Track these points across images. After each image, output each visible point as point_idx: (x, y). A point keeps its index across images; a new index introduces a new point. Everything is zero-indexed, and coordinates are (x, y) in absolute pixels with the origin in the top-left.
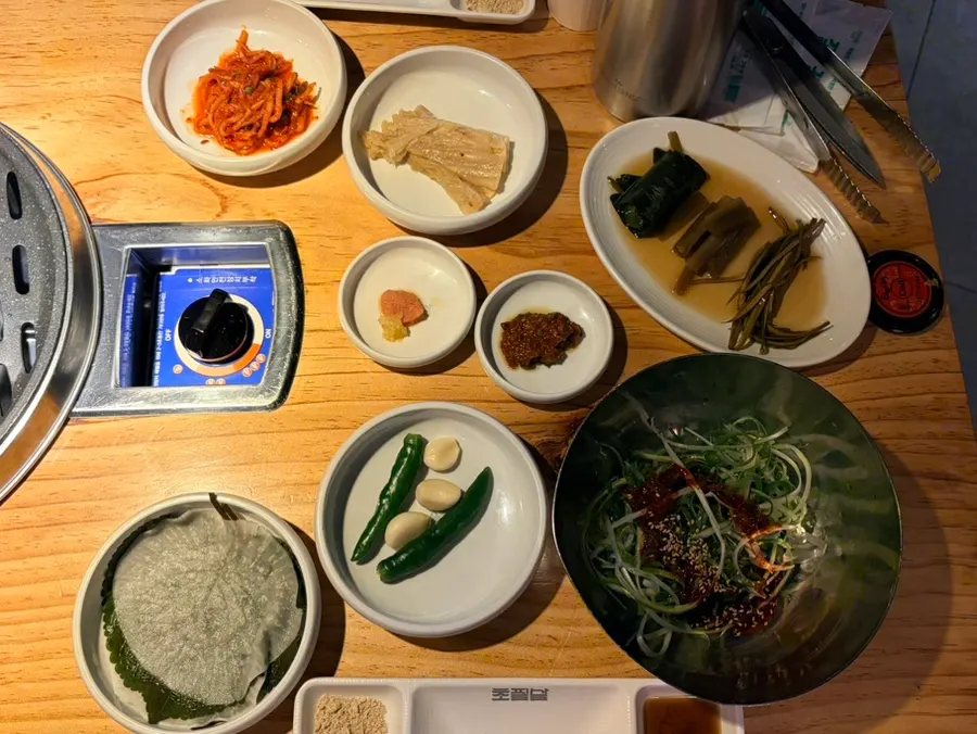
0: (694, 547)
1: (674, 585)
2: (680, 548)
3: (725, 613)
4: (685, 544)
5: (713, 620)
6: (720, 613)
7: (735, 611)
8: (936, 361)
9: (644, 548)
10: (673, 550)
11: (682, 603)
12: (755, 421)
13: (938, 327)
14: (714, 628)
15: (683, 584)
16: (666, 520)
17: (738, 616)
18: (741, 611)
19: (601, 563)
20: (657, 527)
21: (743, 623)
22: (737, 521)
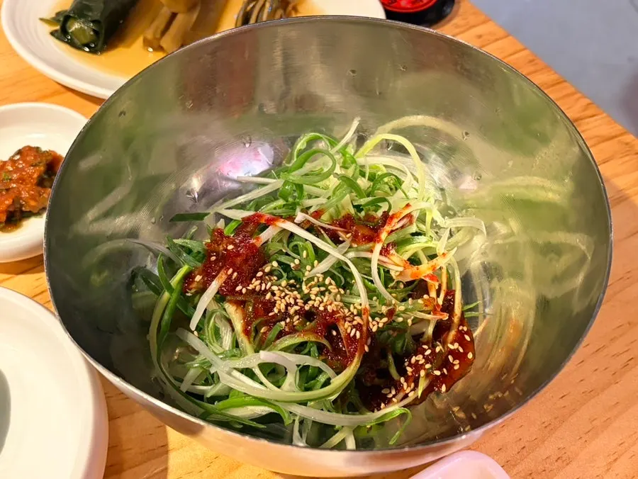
0: (315, 290)
1: (314, 349)
2: (295, 299)
3: (409, 370)
4: (300, 290)
5: (398, 387)
6: (402, 372)
7: (420, 357)
8: (480, 37)
9: (247, 324)
10: (288, 305)
11: (338, 372)
12: (318, 134)
13: (461, 10)
14: (406, 396)
15: (325, 342)
16: (260, 274)
17: (427, 360)
18: (428, 352)
19: (204, 391)
20: (251, 287)
21: (440, 369)
22: (355, 238)
